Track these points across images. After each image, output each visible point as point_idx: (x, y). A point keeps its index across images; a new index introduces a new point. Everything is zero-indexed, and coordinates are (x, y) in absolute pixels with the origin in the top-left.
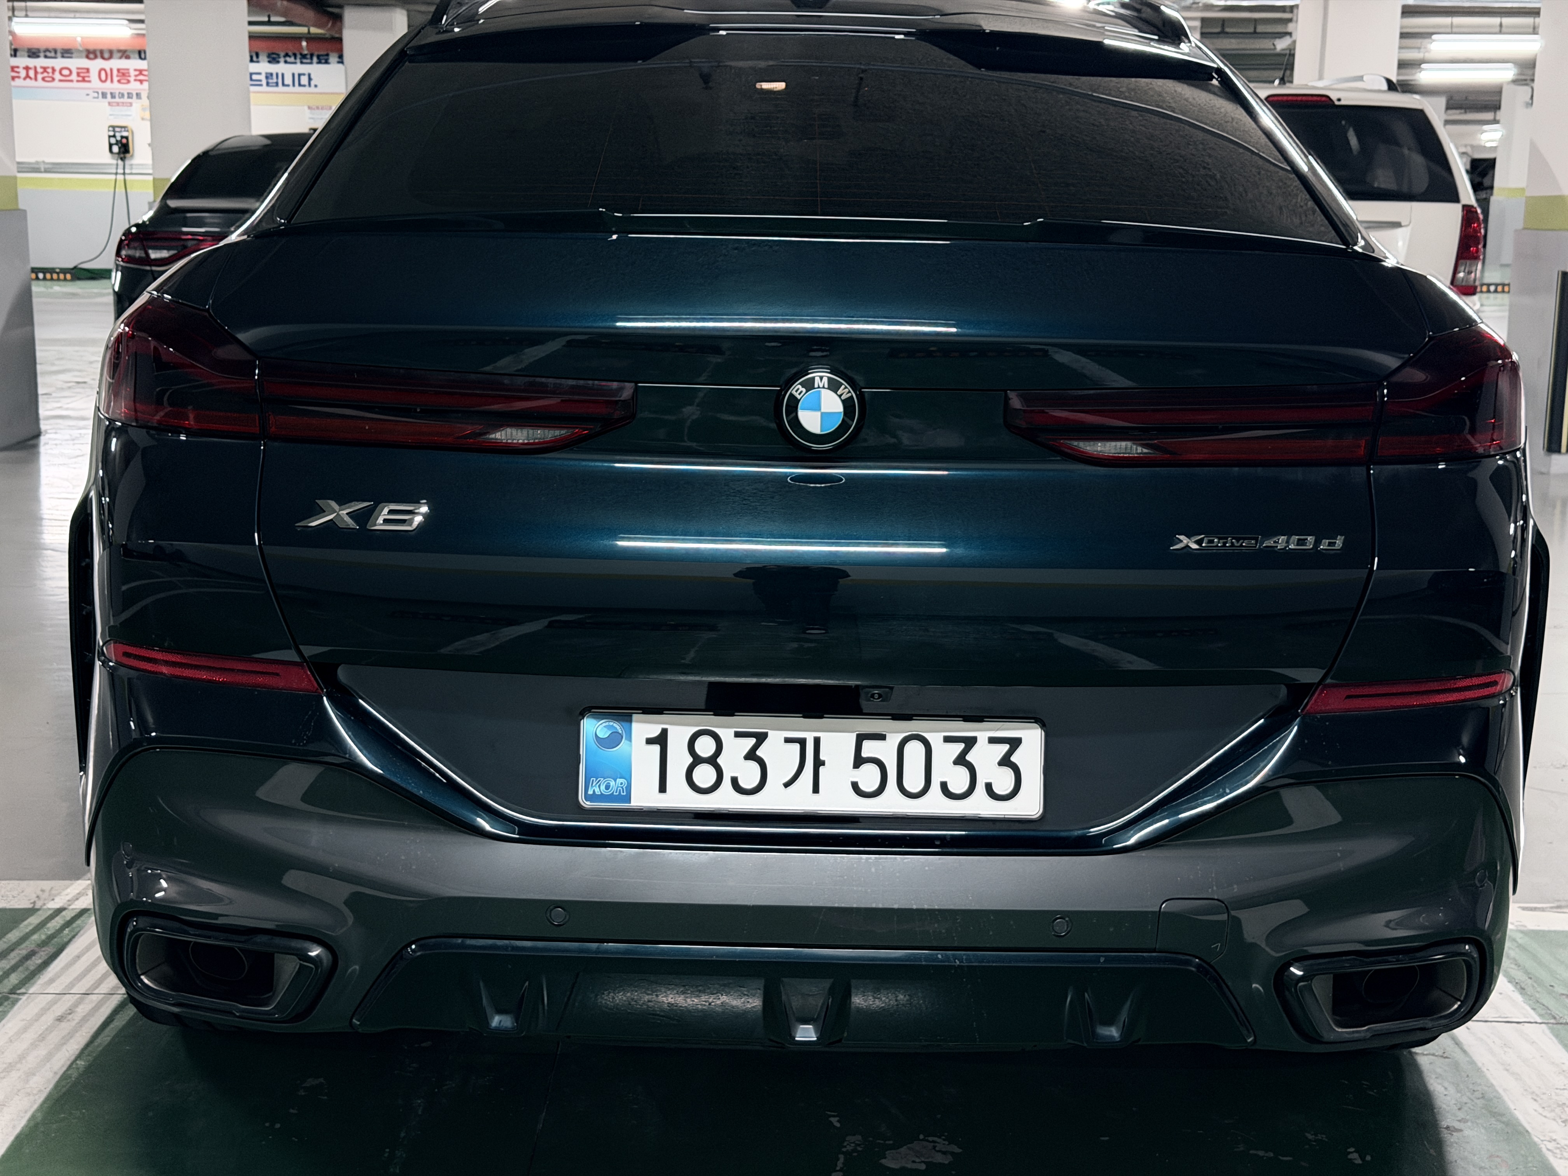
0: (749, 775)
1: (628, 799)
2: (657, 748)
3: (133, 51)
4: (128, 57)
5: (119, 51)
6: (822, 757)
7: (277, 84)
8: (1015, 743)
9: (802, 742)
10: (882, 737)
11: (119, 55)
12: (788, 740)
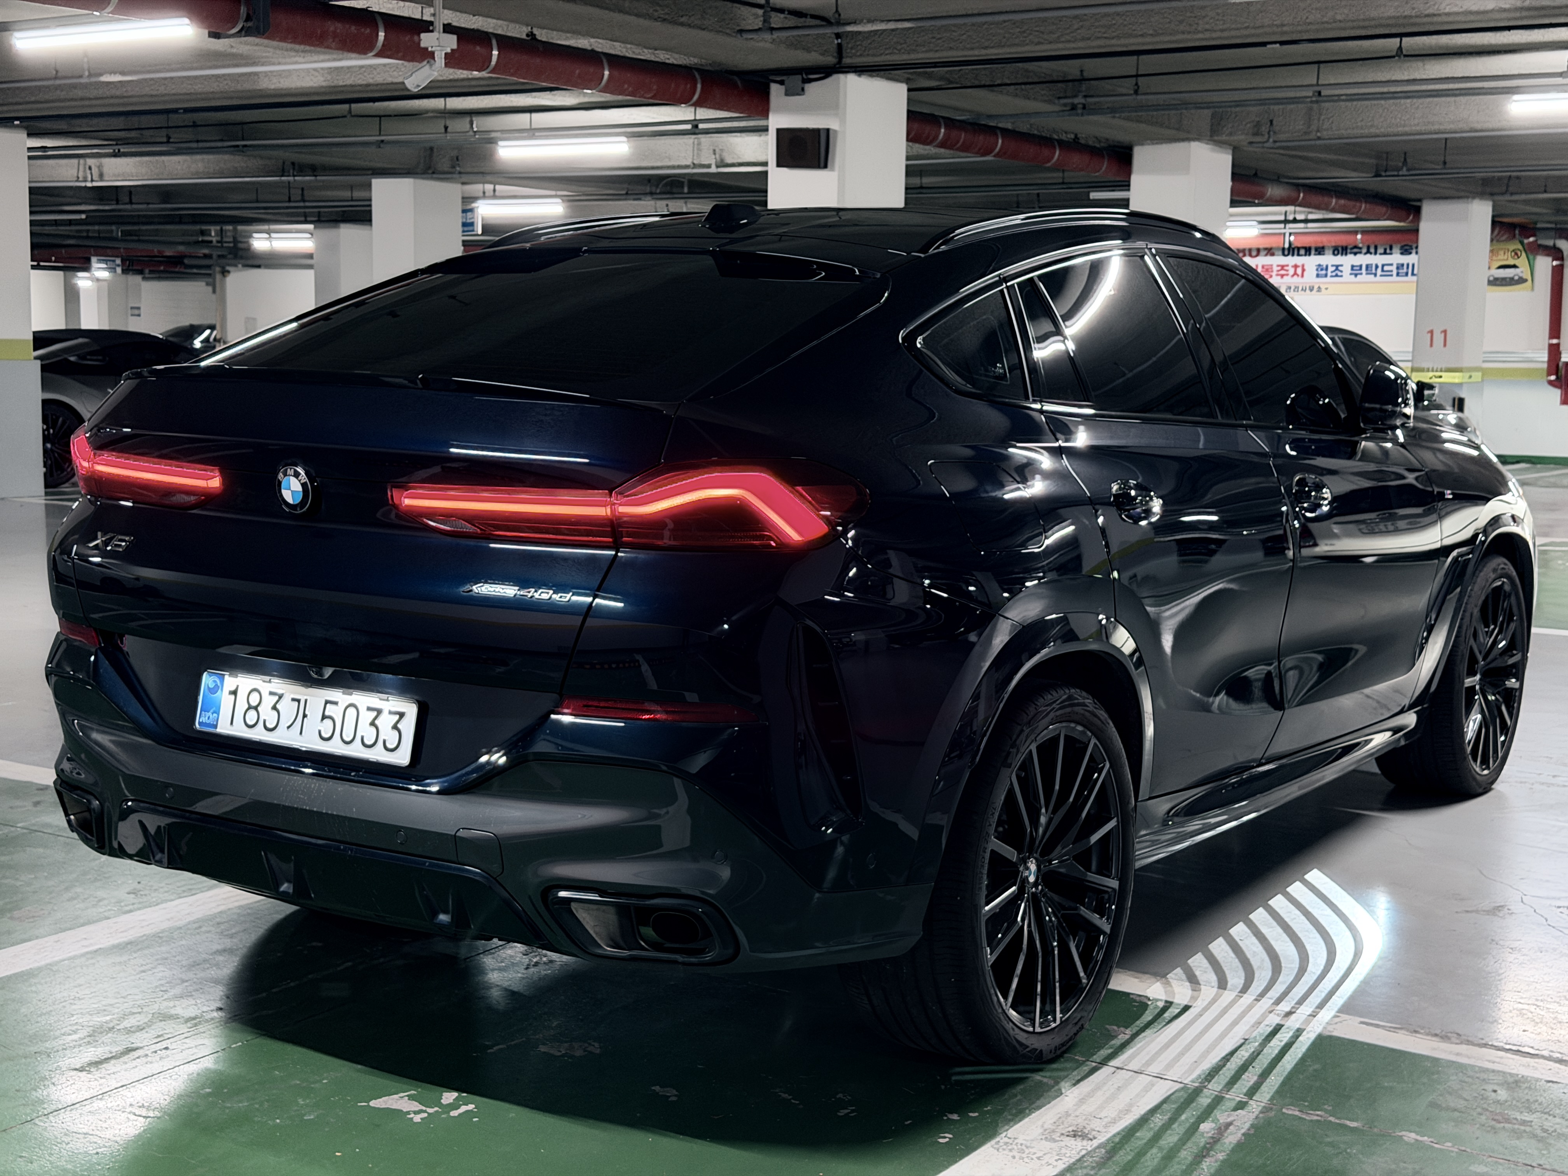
0: (271, 720)
1: (216, 726)
2: (233, 697)
3: (1278, 249)
4: (1273, 255)
5: (1265, 249)
6: (307, 712)
7: (1407, 274)
8: (402, 715)
9: (299, 701)
10: (336, 703)
11: (1265, 252)
12: (293, 700)
